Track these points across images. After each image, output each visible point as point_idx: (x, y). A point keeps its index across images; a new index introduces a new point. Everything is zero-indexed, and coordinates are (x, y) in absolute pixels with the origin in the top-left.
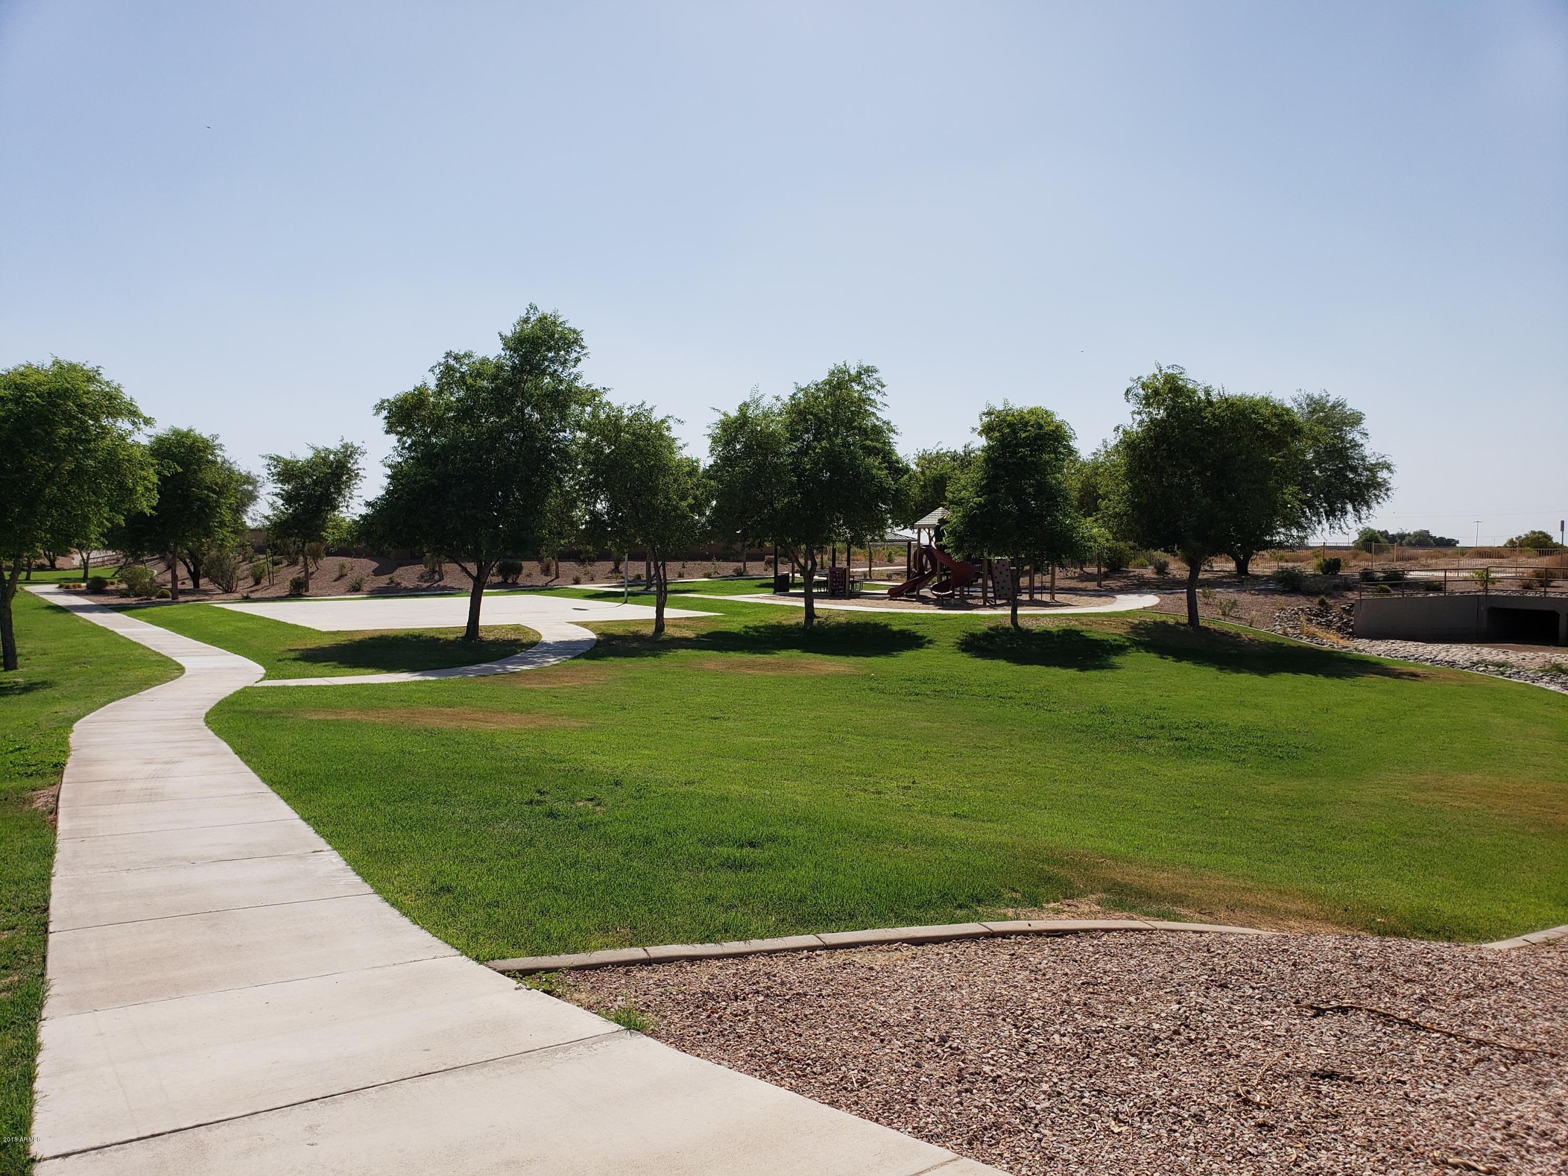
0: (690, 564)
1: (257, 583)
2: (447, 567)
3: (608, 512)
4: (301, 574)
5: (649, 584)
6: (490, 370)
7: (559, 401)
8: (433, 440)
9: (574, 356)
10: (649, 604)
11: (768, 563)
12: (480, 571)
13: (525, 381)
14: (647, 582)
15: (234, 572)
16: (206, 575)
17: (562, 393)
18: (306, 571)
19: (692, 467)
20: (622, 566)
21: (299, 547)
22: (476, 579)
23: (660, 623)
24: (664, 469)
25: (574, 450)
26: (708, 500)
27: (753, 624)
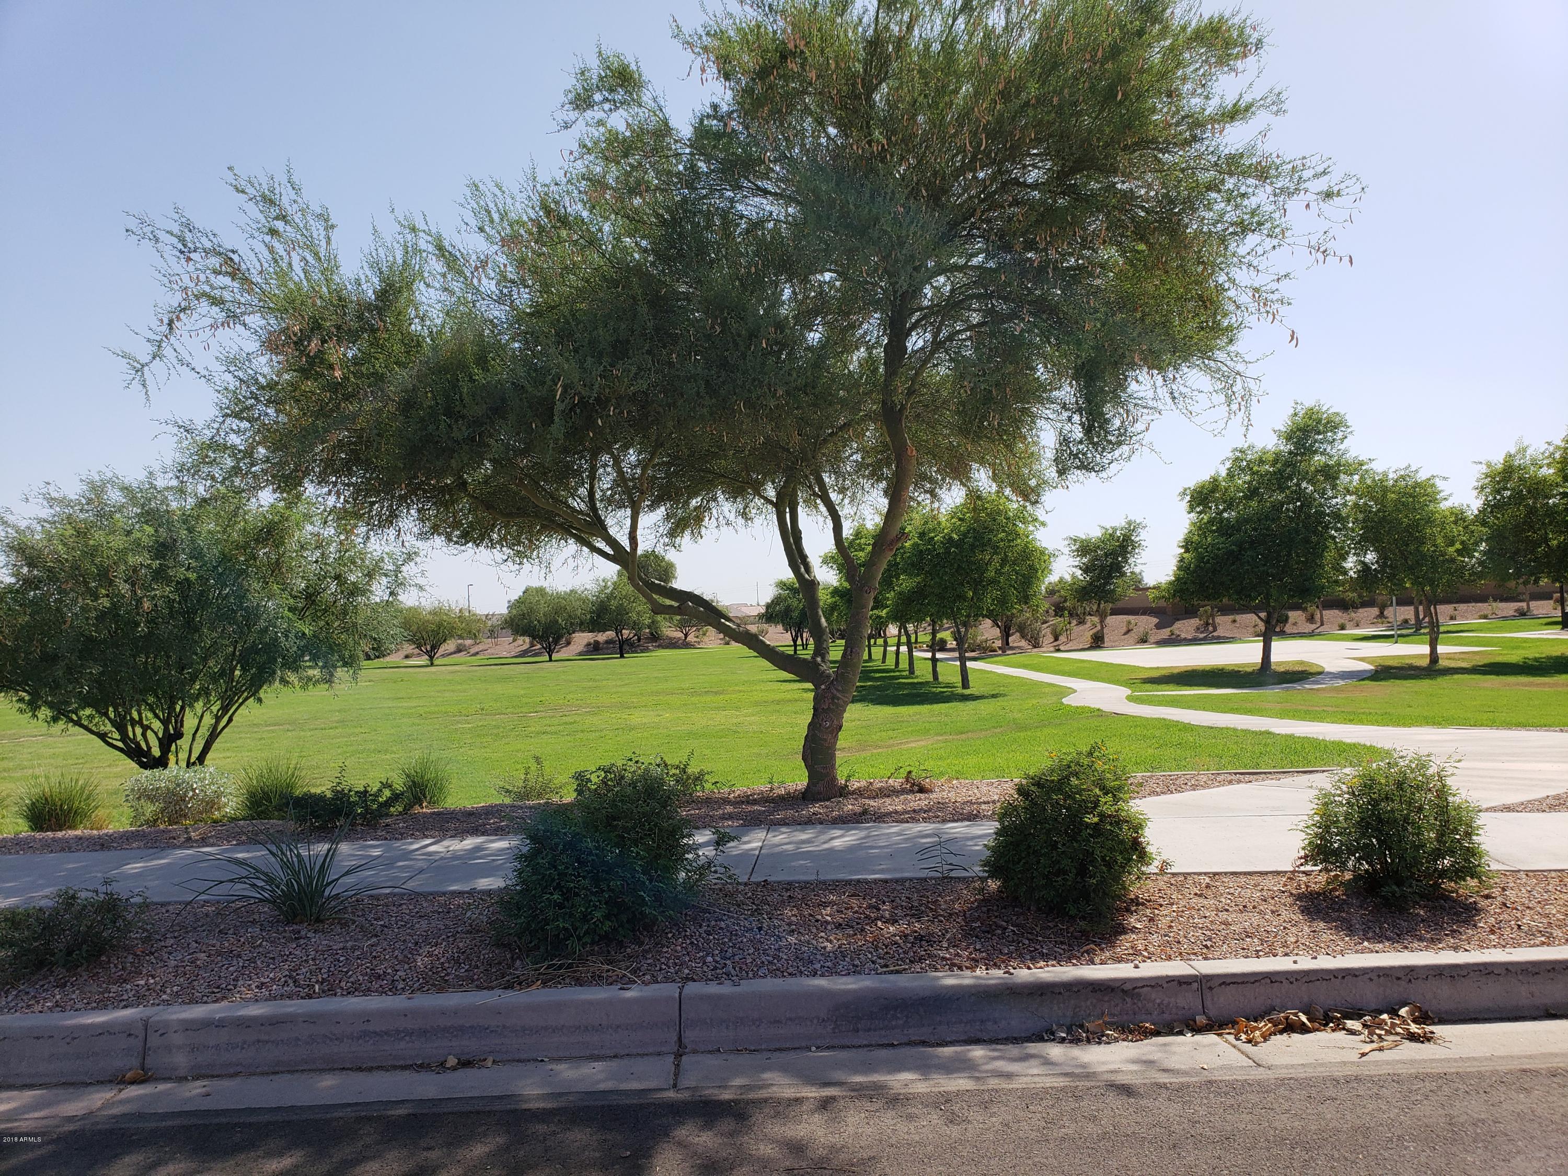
0: (1462, 607)
1: (1056, 639)
2: (1219, 619)
3: (1377, 562)
4: (1095, 631)
5: (1418, 626)
6: (1271, 457)
7: (1330, 474)
8: (1226, 515)
9: (1340, 435)
10: (1423, 643)
11: (1556, 601)
12: (1269, 616)
13: (1301, 462)
14: (1416, 624)
15: (1040, 631)
16: (1018, 634)
17: (1332, 467)
18: (1099, 627)
19: (1459, 517)
20: (1389, 612)
21: (1095, 608)
22: (1267, 622)
23: (1434, 657)
24: (1429, 521)
25: (1344, 512)
26: (1477, 544)
27: (1531, 656)
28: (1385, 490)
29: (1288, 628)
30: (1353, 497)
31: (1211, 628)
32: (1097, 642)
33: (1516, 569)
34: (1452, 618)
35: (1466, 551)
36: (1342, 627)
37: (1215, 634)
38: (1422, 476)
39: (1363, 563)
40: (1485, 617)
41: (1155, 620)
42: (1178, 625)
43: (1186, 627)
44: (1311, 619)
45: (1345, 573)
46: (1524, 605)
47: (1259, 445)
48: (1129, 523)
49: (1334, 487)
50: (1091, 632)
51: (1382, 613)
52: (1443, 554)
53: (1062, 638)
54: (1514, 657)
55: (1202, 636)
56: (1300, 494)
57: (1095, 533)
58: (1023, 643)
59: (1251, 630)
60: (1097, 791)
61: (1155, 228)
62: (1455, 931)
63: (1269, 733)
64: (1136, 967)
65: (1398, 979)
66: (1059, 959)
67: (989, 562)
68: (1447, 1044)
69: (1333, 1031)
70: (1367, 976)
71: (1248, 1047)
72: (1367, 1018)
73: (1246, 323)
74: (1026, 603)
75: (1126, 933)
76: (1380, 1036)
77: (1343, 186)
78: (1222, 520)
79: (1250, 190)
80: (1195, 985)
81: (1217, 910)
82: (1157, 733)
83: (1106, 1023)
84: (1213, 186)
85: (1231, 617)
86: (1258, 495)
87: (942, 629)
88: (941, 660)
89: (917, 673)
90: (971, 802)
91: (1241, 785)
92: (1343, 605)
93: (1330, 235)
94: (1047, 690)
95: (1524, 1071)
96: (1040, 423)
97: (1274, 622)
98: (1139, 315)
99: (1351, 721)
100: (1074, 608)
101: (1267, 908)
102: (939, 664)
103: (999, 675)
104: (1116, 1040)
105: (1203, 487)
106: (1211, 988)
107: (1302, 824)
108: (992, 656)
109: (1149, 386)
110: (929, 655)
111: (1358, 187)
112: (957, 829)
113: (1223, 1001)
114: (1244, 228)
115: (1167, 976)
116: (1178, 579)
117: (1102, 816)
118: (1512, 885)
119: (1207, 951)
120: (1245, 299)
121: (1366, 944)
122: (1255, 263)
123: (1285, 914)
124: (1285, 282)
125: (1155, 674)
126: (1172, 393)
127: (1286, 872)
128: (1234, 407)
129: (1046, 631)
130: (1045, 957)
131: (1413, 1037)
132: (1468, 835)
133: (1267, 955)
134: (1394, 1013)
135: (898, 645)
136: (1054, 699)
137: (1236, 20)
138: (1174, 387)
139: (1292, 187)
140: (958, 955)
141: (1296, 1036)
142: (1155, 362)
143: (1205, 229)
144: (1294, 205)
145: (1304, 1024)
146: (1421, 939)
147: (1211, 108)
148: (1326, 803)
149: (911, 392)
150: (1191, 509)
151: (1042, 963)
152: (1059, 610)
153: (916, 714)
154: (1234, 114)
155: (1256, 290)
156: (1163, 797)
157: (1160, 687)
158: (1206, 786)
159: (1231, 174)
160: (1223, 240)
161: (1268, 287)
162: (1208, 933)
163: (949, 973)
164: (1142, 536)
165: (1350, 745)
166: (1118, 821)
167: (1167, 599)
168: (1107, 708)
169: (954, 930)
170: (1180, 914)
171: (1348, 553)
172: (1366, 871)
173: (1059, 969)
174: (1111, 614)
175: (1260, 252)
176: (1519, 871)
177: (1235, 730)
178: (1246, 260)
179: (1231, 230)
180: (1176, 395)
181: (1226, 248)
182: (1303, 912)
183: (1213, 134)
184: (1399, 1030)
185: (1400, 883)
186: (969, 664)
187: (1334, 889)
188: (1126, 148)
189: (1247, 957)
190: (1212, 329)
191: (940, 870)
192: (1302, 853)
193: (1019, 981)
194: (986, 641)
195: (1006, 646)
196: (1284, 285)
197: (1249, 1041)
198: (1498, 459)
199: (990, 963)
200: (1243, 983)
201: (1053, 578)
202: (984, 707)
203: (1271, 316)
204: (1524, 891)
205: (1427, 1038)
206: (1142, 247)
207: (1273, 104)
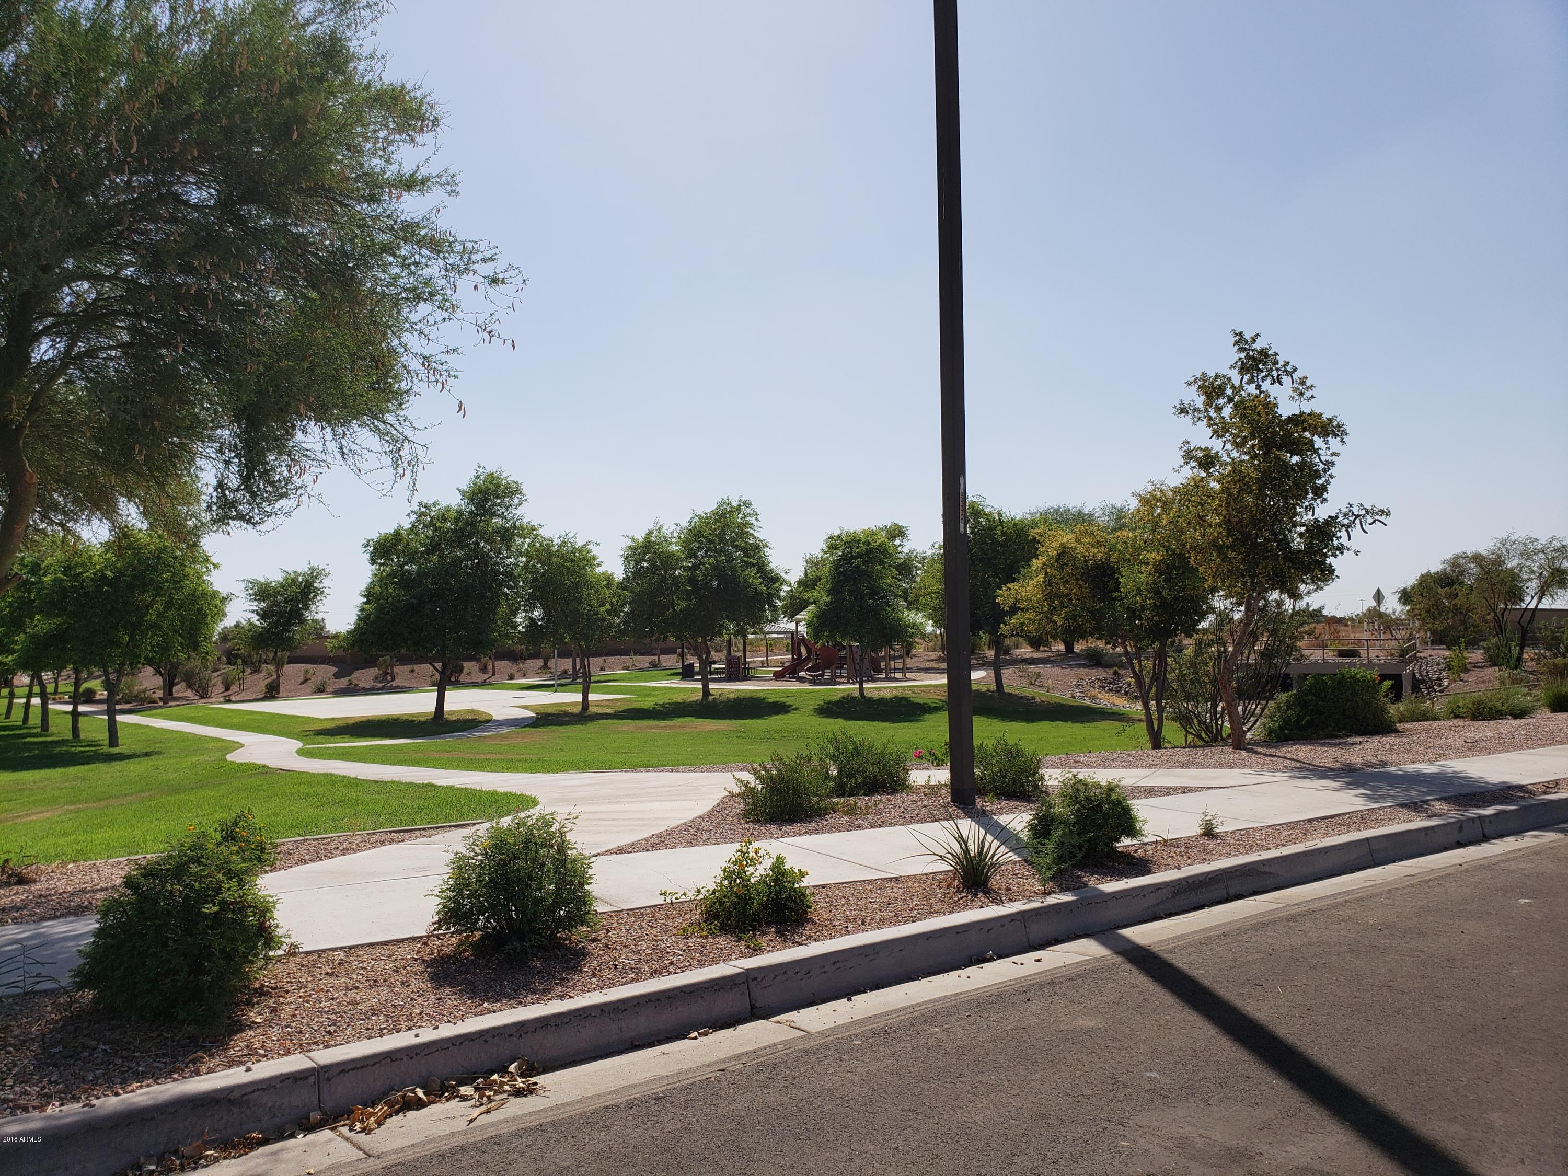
0: (610, 659)
1: (227, 689)
2: (398, 669)
3: (542, 619)
4: (269, 680)
5: (575, 676)
6: (453, 515)
7: (507, 535)
8: (407, 567)
9: (516, 501)
10: (576, 691)
11: (679, 655)
12: (444, 667)
13: (480, 522)
14: (573, 674)
15: (210, 679)
16: (184, 684)
17: (507, 530)
18: (275, 676)
19: (608, 580)
20: (551, 663)
21: (271, 655)
22: (442, 673)
23: (585, 703)
24: (587, 584)
25: (517, 572)
26: (623, 606)
27: (661, 702)
28: (550, 554)
29: (463, 678)
30: (524, 559)
31: (389, 678)
32: (272, 693)
33: (651, 629)
34: (602, 669)
35: (614, 611)
36: (511, 678)
37: (394, 684)
38: (579, 543)
39: (531, 619)
40: (627, 669)
41: (334, 669)
42: (356, 674)
43: (365, 676)
44: (484, 670)
45: (515, 627)
46: (656, 658)
47: (444, 503)
48: (312, 569)
49: (508, 548)
50: (266, 682)
51: (546, 664)
52: (596, 613)
53: (234, 688)
54: (647, 703)
55: (380, 685)
56: (477, 552)
57: (274, 576)
58: (189, 694)
59: (428, 679)
60: (220, 876)
61: (328, 279)
62: (563, 979)
63: (431, 785)
64: (248, 1070)
65: (510, 1036)
66: (157, 1075)
67: (151, 605)
68: (547, 1094)
69: (447, 1100)
70: (483, 1038)
71: (362, 1138)
72: (480, 1080)
73: (415, 389)
74: (195, 649)
75: (242, 1031)
76: (489, 1097)
77: (507, 275)
78: (404, 572)
79: (424, 260)
80: (312, 1079)
81: (347, 988)
82: (321, 790)
83: (205, 1143)
84: (388, 249)
85: (409, 667)
86: (439, 550)
87: (90, 677)
88: (85, 714)
89: (52, 729)
90: (84, 891)
91: (394, 846)
92: (513, 657)
93: (495, 317)
94: (210, 745)
95: (607, 1107)
96: (199, 462)
97: (448, 673)
98: (306, 365)
99: (508, 769)
100: (250, 656)
101: (396, 979)
102: (81, 719)
103: (157, 729)
104: (216, 1160)
105: (386, 540)
106: (328, 1080)
107: (438, 889)
108: (150, 709)
109: (318, 438)
110: (69, 708)
111: (520, 279)
112: (59, 928)
113: (341, 1090)
114: (417, 297)
115: (282, 1075)
116: (358, 628)
117: (224, 904)
118: (615, 925)
119: (328, 1039)
120: (415, 364)
121: (486, 1004)
122: (426, 332)
123: (414, 983)
124: (454, 356)
125: (328, 725)
126: (341, 448)
127: (421, 937)
128: (400, 470)
129: (216, 679)
130: (140, 1077)
131: (518, 1093)
132: (581, 885)
133: (390, 1032)
134: (503, 1070)
135: (30, 696)
136: (218, 754)
137: (418, 94)
138: (344, 442)
139: (462, 267)
140: (26, 1093)
141: (411, 1114)
142: (323, 415)
143: (379, 289)
144: (465, 283)
145: (420, 1099)
146: (534, 992)
147: (391, 171)
148: (460, 866)
149: (34, 408)
150: (373, 561)
151: (135, 1085)
152: (231, 657)
153: (42, 780)
154: (411, 183)
155: (425, 358)
156: (311, 865)
157: (332, 739)
158: (358, 849)
159: (405, 240)
160: (396, 304)
161: (438, 358)
162: (333, 1017)
163: (10, 1118)
164: (325, 583)
165: (502, 794)
166: (241, 907)
167: (345, 649)
168: (273, 763)
169: (26, 1061)
170: (306, 999)
171: (518, 609)
172: (494, 928)
173: (156, 1088)
174: (288, 663)
175: (431, 321)
176: (622, 911)
177: (400, 783)
178: (417, 327)
179: (404, 295)
180: (346, 451)
181: (399, 312)
182: (432, 979)
183: (391, 198)
184: (507, 1088)
185: (521, 939)
186: (119, 718)
187: (465, 951)
188: (300, 191)
189: (370, 1038)
190: (384, 391)
191: (21, 984)
192: (436, 918)
193: (106, 1112)
194: (145, 691)
195: (169, 696)
196: (452, 359)
197: (363, 1130)
198: (640, 536)
199: (67, 1096)
200: (362, 1067)
201: (229, 622)
202: (133, 768)
203: (440, 385)
204: (624, 930)
205: (529, 1091)
206: (313, 295)
207: (448, 183)
